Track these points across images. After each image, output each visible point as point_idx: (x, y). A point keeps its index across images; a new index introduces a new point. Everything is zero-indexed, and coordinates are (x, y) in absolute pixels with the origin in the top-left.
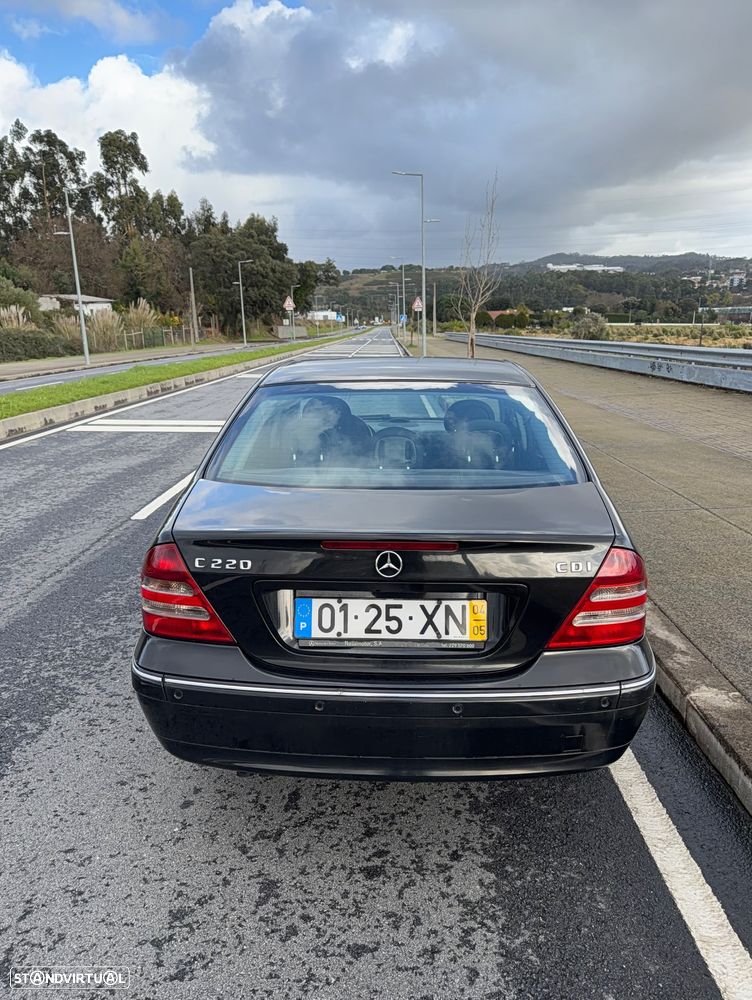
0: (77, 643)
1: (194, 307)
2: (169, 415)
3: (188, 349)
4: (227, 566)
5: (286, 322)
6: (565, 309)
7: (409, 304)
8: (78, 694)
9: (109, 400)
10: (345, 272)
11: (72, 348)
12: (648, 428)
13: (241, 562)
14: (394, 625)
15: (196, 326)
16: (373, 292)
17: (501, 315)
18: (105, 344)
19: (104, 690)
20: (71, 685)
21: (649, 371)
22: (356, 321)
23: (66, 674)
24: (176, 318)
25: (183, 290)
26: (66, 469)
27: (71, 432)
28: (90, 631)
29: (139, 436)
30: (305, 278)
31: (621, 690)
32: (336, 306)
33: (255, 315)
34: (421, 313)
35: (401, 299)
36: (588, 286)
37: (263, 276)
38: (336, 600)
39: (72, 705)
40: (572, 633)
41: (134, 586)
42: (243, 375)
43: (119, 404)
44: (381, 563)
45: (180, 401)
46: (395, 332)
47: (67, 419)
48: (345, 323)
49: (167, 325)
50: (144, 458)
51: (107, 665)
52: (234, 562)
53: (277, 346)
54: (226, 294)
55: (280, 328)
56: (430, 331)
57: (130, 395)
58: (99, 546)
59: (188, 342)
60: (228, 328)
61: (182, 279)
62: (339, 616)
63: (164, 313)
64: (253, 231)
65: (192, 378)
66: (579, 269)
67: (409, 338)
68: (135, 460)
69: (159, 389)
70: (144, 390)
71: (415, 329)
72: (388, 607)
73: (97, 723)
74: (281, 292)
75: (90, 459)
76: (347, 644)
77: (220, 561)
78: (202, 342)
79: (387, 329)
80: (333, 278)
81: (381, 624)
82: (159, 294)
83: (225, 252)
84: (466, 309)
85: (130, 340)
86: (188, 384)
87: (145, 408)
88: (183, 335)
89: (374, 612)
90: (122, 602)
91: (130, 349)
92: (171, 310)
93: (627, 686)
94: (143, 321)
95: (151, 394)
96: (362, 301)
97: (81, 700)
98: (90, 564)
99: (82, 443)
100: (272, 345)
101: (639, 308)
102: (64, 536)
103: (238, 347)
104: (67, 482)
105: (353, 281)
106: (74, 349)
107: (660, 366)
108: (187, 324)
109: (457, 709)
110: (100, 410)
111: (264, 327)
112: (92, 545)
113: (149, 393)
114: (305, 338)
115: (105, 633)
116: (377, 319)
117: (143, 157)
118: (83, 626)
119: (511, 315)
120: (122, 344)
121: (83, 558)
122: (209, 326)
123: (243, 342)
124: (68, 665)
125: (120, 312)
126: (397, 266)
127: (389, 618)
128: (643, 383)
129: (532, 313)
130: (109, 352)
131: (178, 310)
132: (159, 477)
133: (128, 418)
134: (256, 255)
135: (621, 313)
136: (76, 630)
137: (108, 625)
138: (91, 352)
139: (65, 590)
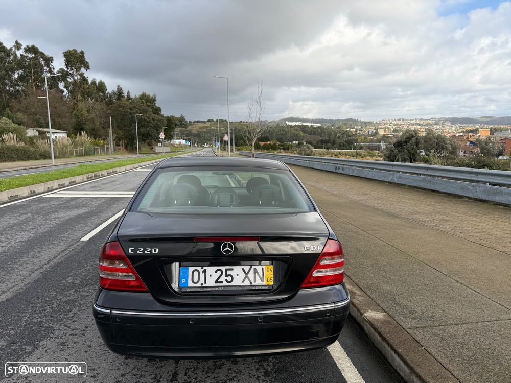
0: (53, 304)
1: (111, 136)
2: (99, 189)
3: (107, 157)
4: (146, 252)
5: (160, 144)
6: (294, 142)
7: (222, 138)
8: (54, 330)
9: (66, 181)
10: (189, 122)
11: (44, 156)
12: (335, 195)
13: (153, 249)
14: (229, 279)
15: (112, 146)
16: (204, 132)
17: (265, 144)
18: (62, 154)
19: (69, 327)
20: (51, 325)
21: (334, 170)
22: (196, 145)
23: (48, 320)
24: (102, 141)
25: (106, 127)
26: (43, 216)
27: (45, 197)
28: (60, 297)
29: (83, 199)
30: (170, 124)
31: (335, 306)
32: (185, 138)
33: (144, 141)
34: (228, 142)
35: (217, 135)
36: (304, 132)
37: (147, 122)
38: (200, 267)
39: (51, 336)
40: (312, 280)
41: (83, 274)
42: (138, 170)
43: (72, 183)
44: (224, 248)
45: (105, 182)
46: (214, 150)
47: (43, 191)
48: (190, 146)
49: (97, 145)
50: (86, 210)
51: (70, 314)
52: (150, 249)
53: (155, 156)
54: (129, 130)
55: (157, 148)
56: (232, 150)
57: (78, 179)
58: (63, 254)
59: (108, 153)
60: (129, 147)
61: (106, 122)
62: (202, 275)
63: (95, 139)
64: (144, 101)
65: (111, 170)
66: (301, 124)
67: (222, 153)
68: (80, 211)
69: (93, 175)
70: (85, 177)
71: (224, 149)
72: (227, 270)
73: (66, 344)
74: (157, 130)
75: (56, 211)
76: (206, 289)
77: (142, 249)
78: (115, 154)
79: (210, 149)
80: (184, 124)
81: (223, 279)
82: (93, 129)
83: (128, 110)
84: (250, 140)
85: (76, 152)
86: (108, 174)
87: (86, 185)
88: (105, 150)
89: (219, 273)
90: (77, 282)
91: (76, 156)
92: (99, 137)
93: (338, 305)
94: (83, 143)
95: (89, 179)
96: (198, 135)
97: (57, 333)
98: (58, 263)
99: (52, 203)
100: (153, 155)
101: (328, 143)
102: (44, 249)
103: (134, 156)
104: (44, 222)
105: (194, 126)
106: (46, 156)
107: (339, 168)
108: (108, 144)
109: (261, 319)
110: (61, 186)
111: (148, 147)
112: (60, 254)
113: (88, 178)
114: (170, 152)
115: (69, 298)
116: (206, 144)
117: (87, 63)
118: (56, 295)
119: (270, 144)
120: (72, 154)
121: (55, 261)
122: (119, 145)
123: (137, 154)
124: (48, 315)
125: (72, 138)
126: (215, 120)
127: (227, 275)
128: (332, 176)
129: (279, 143)
130: (64, 158)
131: (103, 138)
132: (94, 220)
133: (76, 190)
134: (145, 111)
135: (320, 144)
136: (53, 297)
137: (70, 294)
138: (55, 158)
139: (45, 276)
